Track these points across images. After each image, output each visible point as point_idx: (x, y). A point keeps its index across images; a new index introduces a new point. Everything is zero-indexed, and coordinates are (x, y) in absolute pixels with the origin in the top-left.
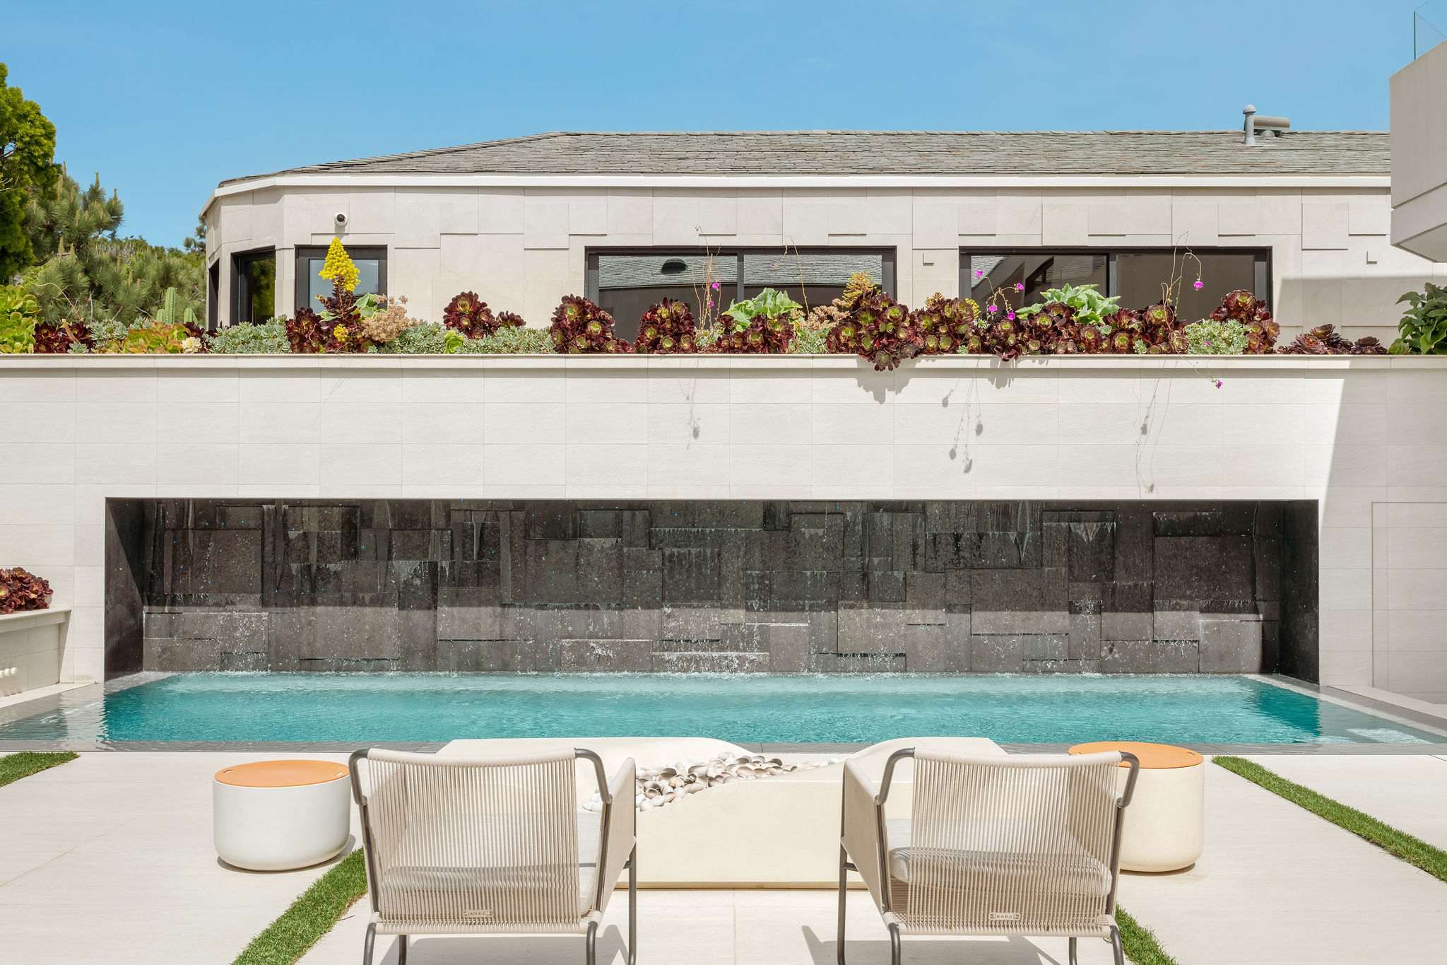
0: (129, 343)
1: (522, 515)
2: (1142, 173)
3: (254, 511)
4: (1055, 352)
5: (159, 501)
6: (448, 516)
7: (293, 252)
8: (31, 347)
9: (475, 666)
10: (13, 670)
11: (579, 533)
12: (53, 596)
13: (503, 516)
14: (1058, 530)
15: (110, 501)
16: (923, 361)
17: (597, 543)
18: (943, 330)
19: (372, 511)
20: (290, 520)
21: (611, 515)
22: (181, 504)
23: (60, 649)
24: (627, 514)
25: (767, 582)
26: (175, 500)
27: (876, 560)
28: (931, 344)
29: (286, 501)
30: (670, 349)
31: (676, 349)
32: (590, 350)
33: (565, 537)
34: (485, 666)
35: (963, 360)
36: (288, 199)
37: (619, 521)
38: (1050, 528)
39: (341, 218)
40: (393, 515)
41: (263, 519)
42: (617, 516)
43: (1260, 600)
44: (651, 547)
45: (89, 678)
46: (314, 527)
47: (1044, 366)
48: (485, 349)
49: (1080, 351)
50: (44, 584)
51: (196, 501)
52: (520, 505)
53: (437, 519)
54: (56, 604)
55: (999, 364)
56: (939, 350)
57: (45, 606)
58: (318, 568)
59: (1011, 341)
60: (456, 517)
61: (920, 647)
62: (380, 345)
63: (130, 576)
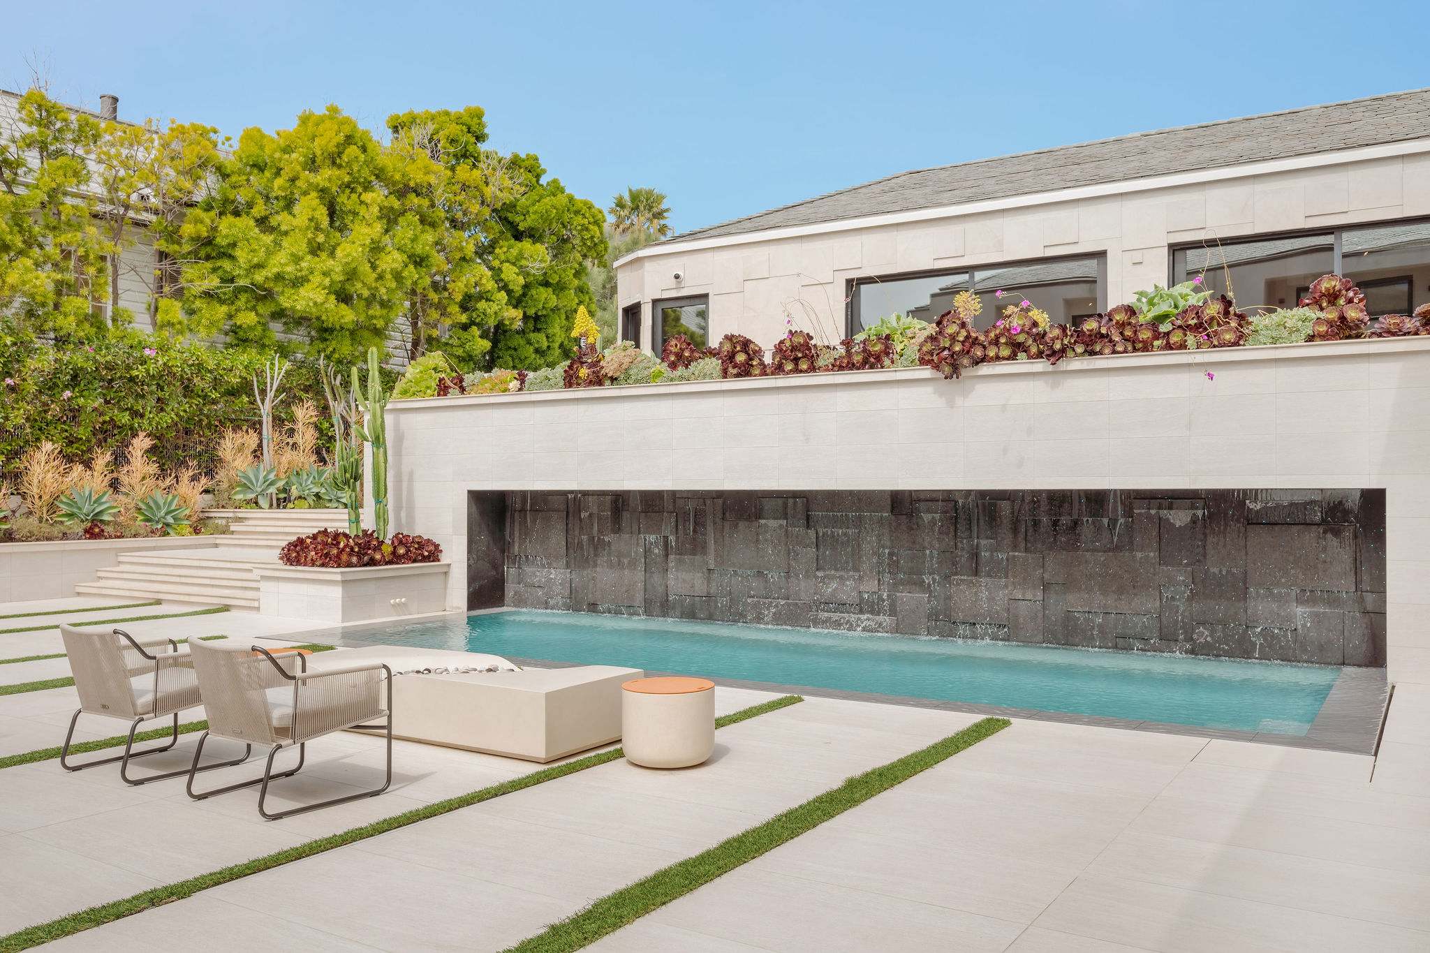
0: (480, 387)
1: (720, 501)
2: (1367, 145)
3: (562, 498)
4: (1100, 353)
5: (513, 492)
6: (674, 502)
7: (650, 305)
8: (436, 393)
9: (690, 614)
10: (403, 600)
11: (759, 515)
12: (443, 554)
13: (708, 502)
14: (1149, 517)
15: (470, 492)
16: (985, 368)
17: (773, 523)
18: (1003, 340)
19: (629, 497)
20: (582, 505)
21: (780, 501)
22: (523, 494)
23: (446, 588)
24: (791, 501)
25: (894, 558)
26: (521, 491)
27: (983, 542)
28: (992, 352)
29: (580, 492)
30: (791, 371)
31: (797, 370)
32: (738, 375)
33: (749, 519)
34: (698, 615)
35: (1022, 365)
36: (648, 266)
37: (785, 506)
38: (1140, 514)
39: (677, 277)
40: (641, 502)
41: (567, 504)
42: (784, 503)
43: (1367, 591)
44: (808, 527)
45: (459, 608)
46: (595, 510)
47: (1091, 367)
48: (681, 378)
49: (1135, 350)
50: (437, 546)
51: (531, 491)
52: (720, 494)
53: (668, 505)
54: (445, 559)
55: (1051, 368)
56: (998, 358)
57: (439, 560)
58: (599, 538)
59: (1058, 346)
60: (680, 503)
61: (1021, 620)
62: (613, 380)
63: (491, 542)
